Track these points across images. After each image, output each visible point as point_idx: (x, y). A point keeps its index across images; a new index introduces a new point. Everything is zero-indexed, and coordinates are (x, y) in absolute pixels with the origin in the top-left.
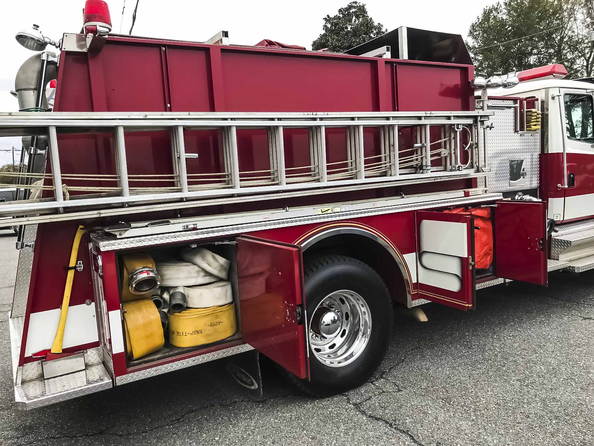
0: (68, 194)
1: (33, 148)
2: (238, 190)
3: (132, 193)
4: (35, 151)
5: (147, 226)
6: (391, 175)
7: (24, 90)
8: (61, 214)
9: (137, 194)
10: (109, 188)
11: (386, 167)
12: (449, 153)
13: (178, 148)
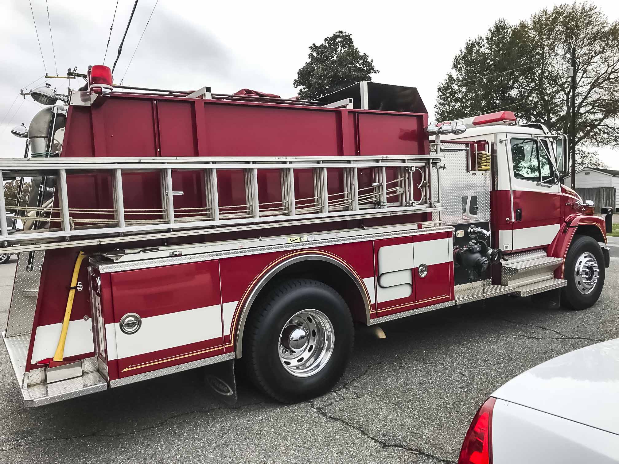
0: (74, 225)
1: (43, 186)
2: (217, 222)
3: (127, 224)
4: (45, 188)
5: (139, 253)
6: (352, 210)
7: (37, 137)
8: (68, 241)
9: (131, 225)
10: (108, 220)
11: (348, 202)
12: (404, 191)
13: (167, 187)
